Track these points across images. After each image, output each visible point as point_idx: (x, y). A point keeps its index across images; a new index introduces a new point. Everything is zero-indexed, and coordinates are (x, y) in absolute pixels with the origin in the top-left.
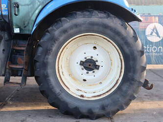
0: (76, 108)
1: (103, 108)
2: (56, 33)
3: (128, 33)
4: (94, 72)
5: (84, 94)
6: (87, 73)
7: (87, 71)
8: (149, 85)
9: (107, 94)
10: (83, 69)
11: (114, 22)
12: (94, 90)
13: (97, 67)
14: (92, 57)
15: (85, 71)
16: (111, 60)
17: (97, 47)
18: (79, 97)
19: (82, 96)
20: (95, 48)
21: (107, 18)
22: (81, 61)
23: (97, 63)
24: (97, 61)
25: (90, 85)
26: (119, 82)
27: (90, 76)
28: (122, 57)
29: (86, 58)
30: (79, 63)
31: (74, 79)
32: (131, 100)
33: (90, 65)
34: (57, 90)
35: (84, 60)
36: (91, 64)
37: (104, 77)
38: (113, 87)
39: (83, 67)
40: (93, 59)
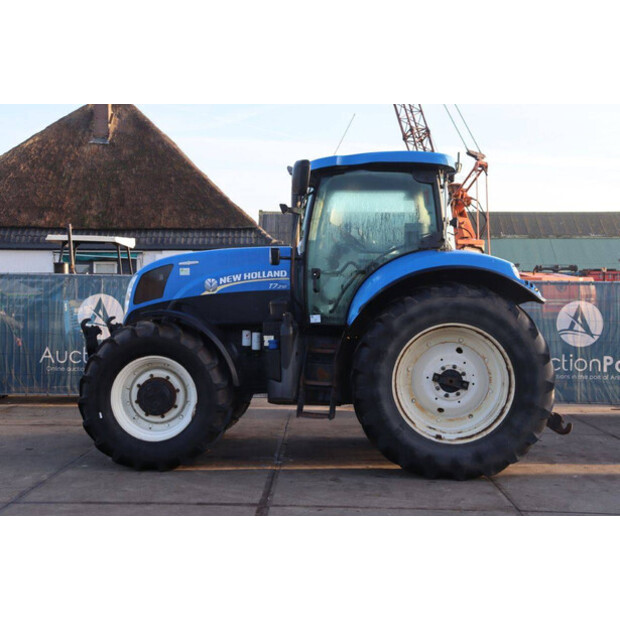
0: (430, 458)
1: (479, 458)
2: (396, 323)
3: (521, 323)
4: (458, 394)
5: (443, 435)
6: (447, 396)
7: (445, 393)
8: (564, 426)
9: (484, 434)
10: (438, 389)
12: (459, 429)
13: (465, 385)
14: (454, 367)
15: (442, 393)
16: (489, 373)
17: (463, 349)
18: (434, 439)
19: (439, 437)
20: (459, 351)
21: (484, 297)
22: (435, 374)
23: (464, 378)
24: (464, 374)
25: (451, 420)
26: (507, 411)
27: (451, 402)
28: (511, 367)
29: (443, 368)
30: (431, 377)
31: (422, 408)
32: (528, 444)
33: (450, 381)
34: (396, 425)
35: (440, 372)
36: (454, 379)
37: (477, 405)
38: (496, 421)
39: (438, 385)
40: (457, 370)
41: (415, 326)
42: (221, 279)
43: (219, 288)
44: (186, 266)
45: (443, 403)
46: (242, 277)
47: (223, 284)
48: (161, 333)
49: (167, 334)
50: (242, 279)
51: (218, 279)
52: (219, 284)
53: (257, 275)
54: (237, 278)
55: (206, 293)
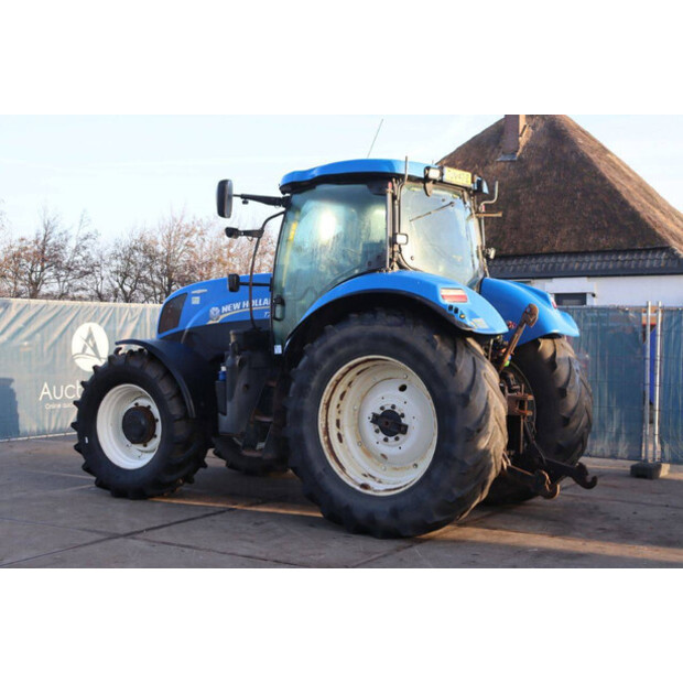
0: (348, 509)
2: (317, 354)
4: (397, 439)
6: (386, 440)
7: (384, 436)
10: (377, 431)
12: (396, 479)
13: (403, 429)
14: (394, 407)
15: (382, 436)
17: (407, 386)
18: (358, 488)
19: (365, 486)
20: (403, 388)
22: (374, 415)
23: (403, 421)
24: (403, 416)
27: (392, 448)
28: (434, 409)
29: (382, 408)
30: (370, 418)
31: (367, 453)
33: (390, 424)
35: (380, 412)
36: (390, 421)
39: (377, 427)
40: (396, 410)
42: (223, 308)
43: (222, 317)
44: (196, 295)
45: (384, 448)
46: (242, 305)
47: (224, 313)
50: (241, 308)
51: (220, 309)
52: (221, 313)
54: (238, 305)
55: (211, 322)
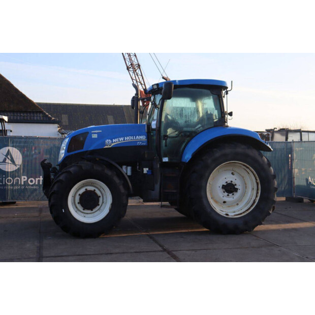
0: (225, 225)
1: (246, 223)
2: (209, 161)
3: (263, 161)
4: (233, 194)
5: (229, 214)
6: (228, 195)
9: (247, 212)
10: (224, 192)
11: (253, 153)
12: (233, 210)
13: (236, 190)
14: (232, 181)
15: (226, 194)
16: (246, 184)
17: (235, 173)
19: (227, 215)
20: (232, 174)
21: (248, 149)
22: (223, 185)
23: (236, 187)
24: (236, 185)
25: (229, 207)
26: (257, 201)
27: (230, 199)
28: (259, 181)
29: (226, 182)
30: (221, 187)
31: (216, 202)
32: (266, 216)
33: (230, 188)
34: (209, 210)
35: (225, 184)
36: (232, 187)
37: (240, 199)
38: (252, 206)
39: (224, 190)
40: (233, 183)
41: (217, 163)
42: (114, 140)
43: (113, 144)
44: (95, 133)
45: (226, 199)
46: (124, 139)
47: (115, 142)
48: (95, 167)
49: (97, 168)
50: (124, 140)
51: (112, 140)
52: (112, 142)
53: (132, 138)
54: (122, 139)
55: (106, 147)
